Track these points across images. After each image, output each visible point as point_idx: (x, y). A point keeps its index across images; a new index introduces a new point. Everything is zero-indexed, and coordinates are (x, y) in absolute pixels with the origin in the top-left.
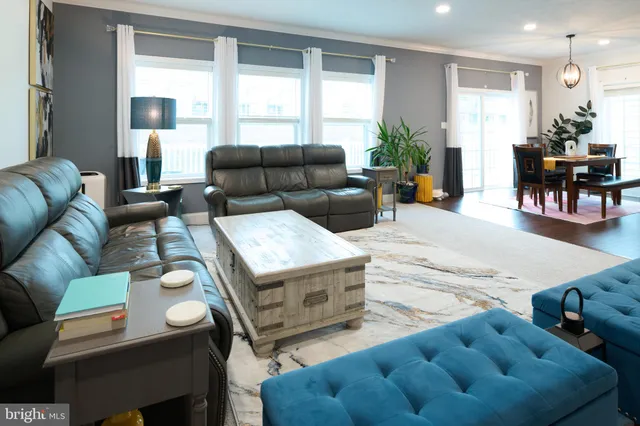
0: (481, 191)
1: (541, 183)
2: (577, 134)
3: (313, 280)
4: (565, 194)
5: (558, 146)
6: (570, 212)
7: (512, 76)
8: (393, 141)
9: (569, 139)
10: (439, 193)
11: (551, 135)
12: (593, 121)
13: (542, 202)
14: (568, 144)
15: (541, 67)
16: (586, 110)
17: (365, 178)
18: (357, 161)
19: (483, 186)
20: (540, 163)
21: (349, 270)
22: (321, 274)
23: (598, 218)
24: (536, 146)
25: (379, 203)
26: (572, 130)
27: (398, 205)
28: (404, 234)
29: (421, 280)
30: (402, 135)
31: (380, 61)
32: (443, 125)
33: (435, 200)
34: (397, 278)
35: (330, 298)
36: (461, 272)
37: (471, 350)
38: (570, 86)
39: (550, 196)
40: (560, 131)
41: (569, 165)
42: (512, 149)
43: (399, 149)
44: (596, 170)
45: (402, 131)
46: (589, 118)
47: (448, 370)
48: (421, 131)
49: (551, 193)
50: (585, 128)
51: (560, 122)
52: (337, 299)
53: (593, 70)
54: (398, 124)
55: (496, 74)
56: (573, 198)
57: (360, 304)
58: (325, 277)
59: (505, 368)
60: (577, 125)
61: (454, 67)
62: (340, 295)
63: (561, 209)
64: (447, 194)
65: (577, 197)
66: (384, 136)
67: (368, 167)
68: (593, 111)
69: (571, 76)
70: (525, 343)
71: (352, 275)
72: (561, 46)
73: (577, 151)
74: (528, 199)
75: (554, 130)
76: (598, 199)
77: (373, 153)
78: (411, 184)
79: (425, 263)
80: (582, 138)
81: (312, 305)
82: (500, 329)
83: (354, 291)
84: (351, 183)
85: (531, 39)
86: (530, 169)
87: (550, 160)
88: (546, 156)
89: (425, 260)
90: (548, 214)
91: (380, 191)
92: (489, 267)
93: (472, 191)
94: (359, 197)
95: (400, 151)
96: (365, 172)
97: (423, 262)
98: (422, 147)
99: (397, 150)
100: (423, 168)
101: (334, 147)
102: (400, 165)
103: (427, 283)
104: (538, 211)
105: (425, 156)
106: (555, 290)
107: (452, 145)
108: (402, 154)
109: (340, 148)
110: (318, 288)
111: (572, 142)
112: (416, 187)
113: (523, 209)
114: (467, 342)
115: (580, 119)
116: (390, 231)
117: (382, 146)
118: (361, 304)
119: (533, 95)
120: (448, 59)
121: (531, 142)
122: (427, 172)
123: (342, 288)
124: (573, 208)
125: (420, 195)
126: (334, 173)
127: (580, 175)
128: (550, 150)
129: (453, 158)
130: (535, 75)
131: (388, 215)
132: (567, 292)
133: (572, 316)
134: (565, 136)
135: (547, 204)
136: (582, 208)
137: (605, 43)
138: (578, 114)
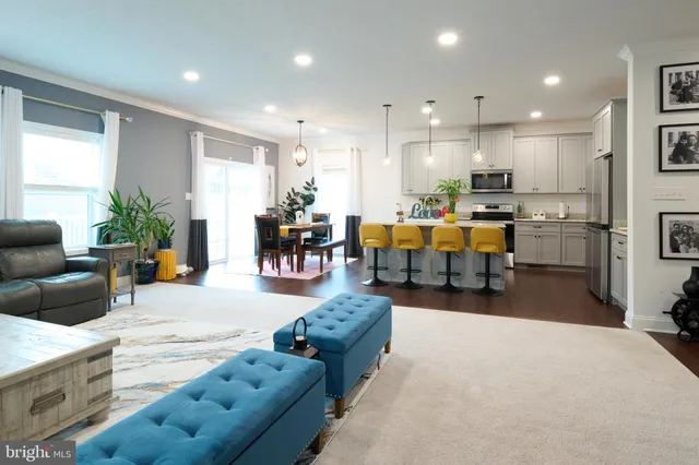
0: (224, 262)
1: (277, 248)
2: (304, 205)
3: (45, 380)
4: (295, 257)
5: (291, 215)
6: (298, 271)
7: (254, 150)
8: (129, 214)
9: (299, 209)
10: (183, 269)
11: (285, 206)
12: (316, 194)
13: (278, 266)
14: (298, 213)
15: (277, 145)
16: (310, 186)
17: (95, 259)
18: (78, 240)
19: (227, 257)
20: (277, 230)
21: (92, 359)
22: (56, 370)
23: (317, 273)
24: (274, 216)
25: (113, 287)
26: (301, 201)
27: (137, 288)
28: (146, 316)
29: (171, 356)
30: (140, 207)
31: (112, 119)
32: (188, 196)
33: (179, 276)
34: (143, 361)
35: (68, 397)
36: (211, 338)
37: (232, 382)
38: (299, 164)
39: (284, 260)
40: (293, 202)
41: (299, 231)
42: (254, 219)
43: (137, 223)
44: (317, 235)
45: (141, 202)
46: (313, 192)
47: (214, 400)
48: (165, 202)
49: (285, 258)
50: (309, 200)
51: (292, 195)
52: (77, 395)
53: (315, 151)
54: (135, 195)
55: (239, 147)
56: (301, 259)
57: (106, 393)
58: (61, 373)
59: (256, 385)
60: (304, 197)
61: (200, 135)
62: (81, 390)
63: (292, 270)
64: (191, 269)
65: (304, 259)
66: (116, 207)
67: (95, 245)
68: (315, 186)
69: (300, 156)
70: (269, 365)
71: (96, 363)
72: (294, 129)
73: (304, 220)
74: (267, 265)
75: (287, 202)
76: (317, 258)
77: (101, 229)
78: (150, 261)
79: (175, 339)
80: (308, 208)
81: (42, 410)
82: (252, 362)
83: (98, 382)
84: (71, 267)
85: (270, 119)
86: (269, 237)
87: (284, 228)
88: (281, 224)
89: (174, 336)
90: (283, 275)
91: (114, 273)
92: (237, 328)
93: (216, 263)
94: (87, 282)
95: (139, 225)
96: (92, 252)
97: (171, 339)
98: (165, 220)
99: (133, 225)
100: (165, 243)
101: (44, 223)
102: (139, 241)
103: (178, 356)
104: (274, 274)
105: (168, 229)
106: (288, 326)
107: (197, 216)
108: (141, 229)
109: (54, 223)
110: (51, 389)
111: (301, 212)
112: (157, 264)
113: (263, 274)
114: (227, 378)
115: (306, 193)
116: (130, 316)
117: (114, 220)
118: (108, 393)
119: (272, 169)
120: (193, 127)
121: (270, 212)
122: (169, 247)
123: (84, 381)
124: (300, 268)
125: (162, 273)
126: (46, 256)
127: (306, 240)
128: (284, 219)
129: (198, 231)
130: (273, 151)
131: (124, 299)
132: (297, 322)
133: (299, 338)
134: (295, 207)
135: (282, 267)
136: (308, 266)
137: (323, 131)
138: (306, 188)
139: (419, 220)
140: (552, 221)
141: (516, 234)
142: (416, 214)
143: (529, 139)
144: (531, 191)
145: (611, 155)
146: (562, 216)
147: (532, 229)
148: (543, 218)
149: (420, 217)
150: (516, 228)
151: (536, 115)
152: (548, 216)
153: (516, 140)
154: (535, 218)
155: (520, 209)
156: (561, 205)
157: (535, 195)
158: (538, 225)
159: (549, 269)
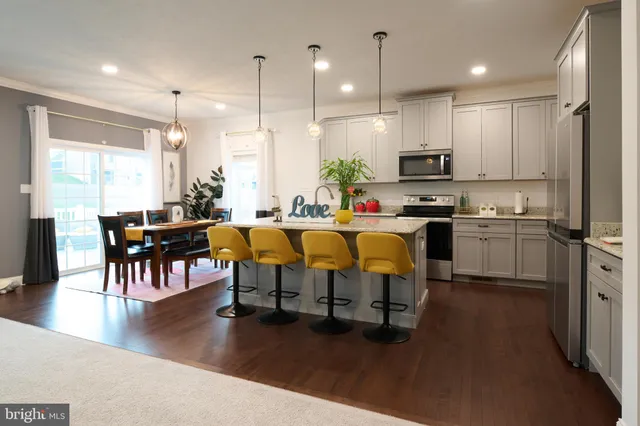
1: (123, 258)
2: (213, 198)
7: (145, 133)
12: (224, 185)
16: (218, 176)
32: (24, 189)
38: (175, 147)
40: (199, 195)
46: (221, 183)
50: (218, 192)
51: (198, 187)
53: (223, 134)
60: (212, 189)
61: (42, 111)
68: (223, 175)
75: (193, 195)
80: (216, 201)
87: (137, 230)
107: (41, 214)
115: (214, 184)
119: (174, 157)
137: (221, 107)
138: (213, 178)
139: (301, 219)
140: (505, 219)
141: (455, 235)
142: (298, 211)
143: (473, 108)
144: (476, 178)
145: (588, 108)
146: (518, 210)
147: (477, 228)
148: (493, 214)
149: (302, 215)
150: (455, 228)
151: (479, 70)
152: (500, 211)
153: (456, 110)
154: (482, 214)
155: (463, 201)
156: (518, 196)
157: (483, 182)
158: (485, 223)
159: (499, 283)
